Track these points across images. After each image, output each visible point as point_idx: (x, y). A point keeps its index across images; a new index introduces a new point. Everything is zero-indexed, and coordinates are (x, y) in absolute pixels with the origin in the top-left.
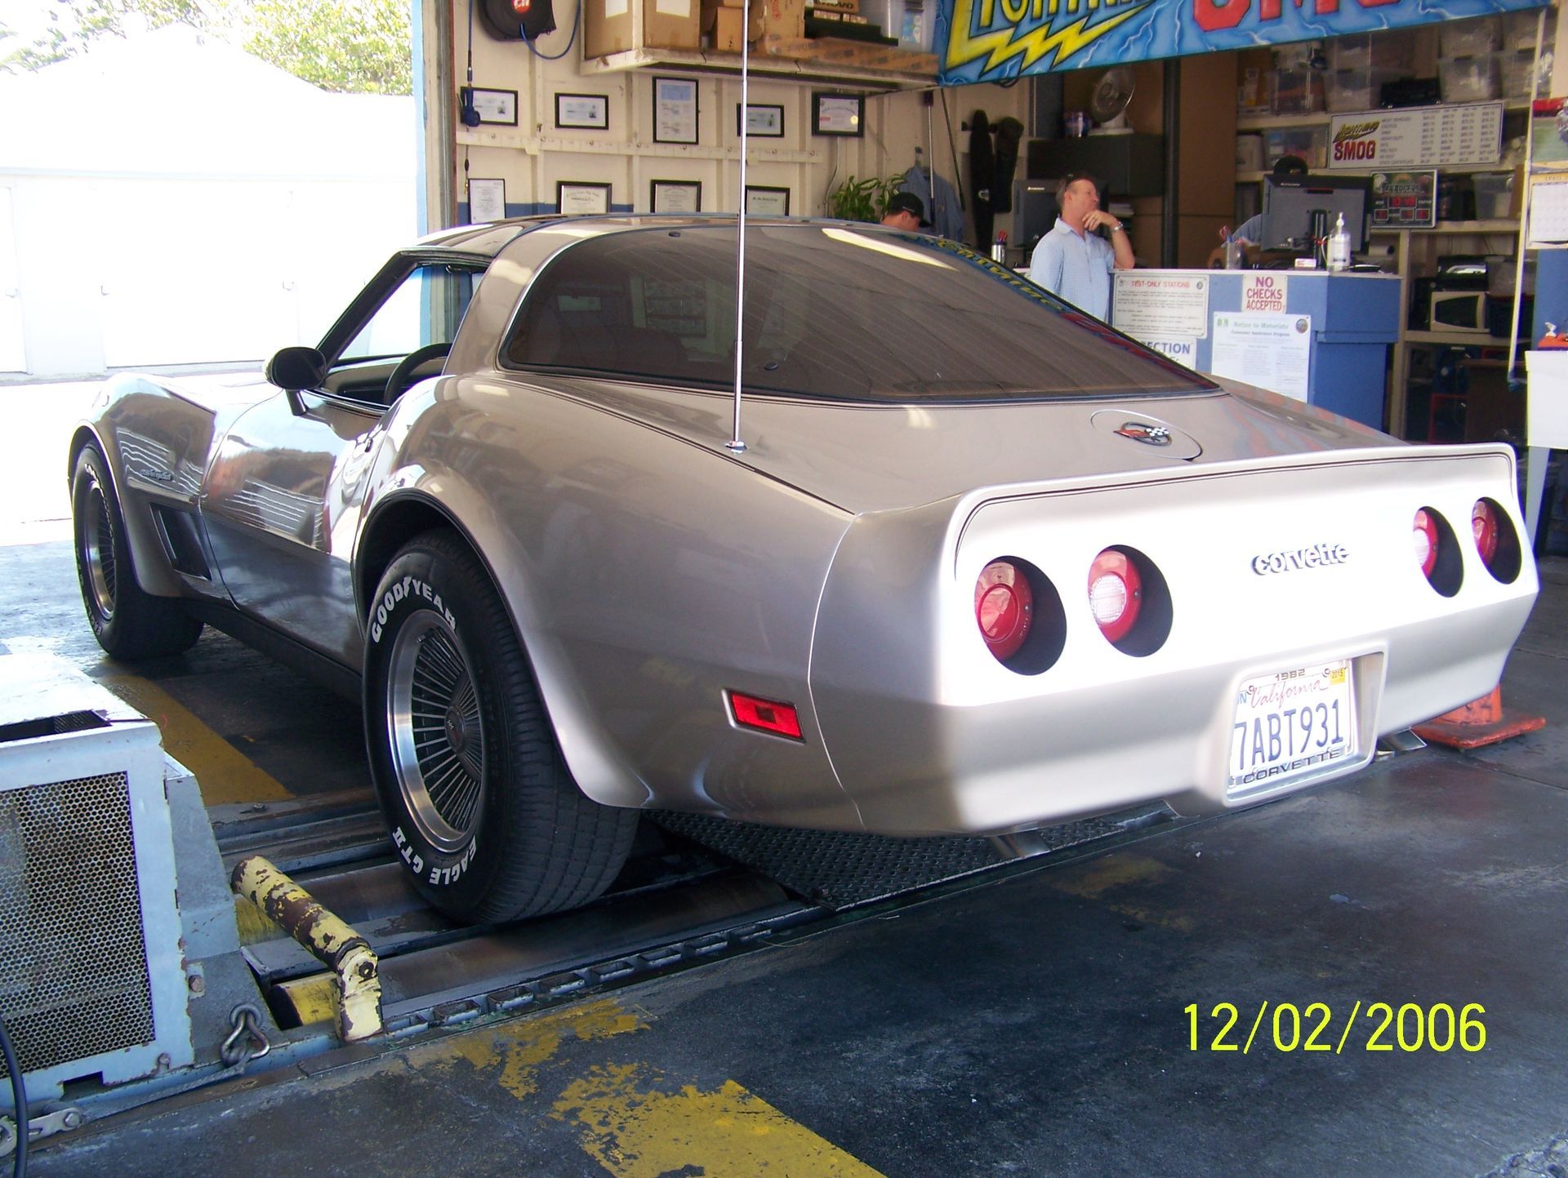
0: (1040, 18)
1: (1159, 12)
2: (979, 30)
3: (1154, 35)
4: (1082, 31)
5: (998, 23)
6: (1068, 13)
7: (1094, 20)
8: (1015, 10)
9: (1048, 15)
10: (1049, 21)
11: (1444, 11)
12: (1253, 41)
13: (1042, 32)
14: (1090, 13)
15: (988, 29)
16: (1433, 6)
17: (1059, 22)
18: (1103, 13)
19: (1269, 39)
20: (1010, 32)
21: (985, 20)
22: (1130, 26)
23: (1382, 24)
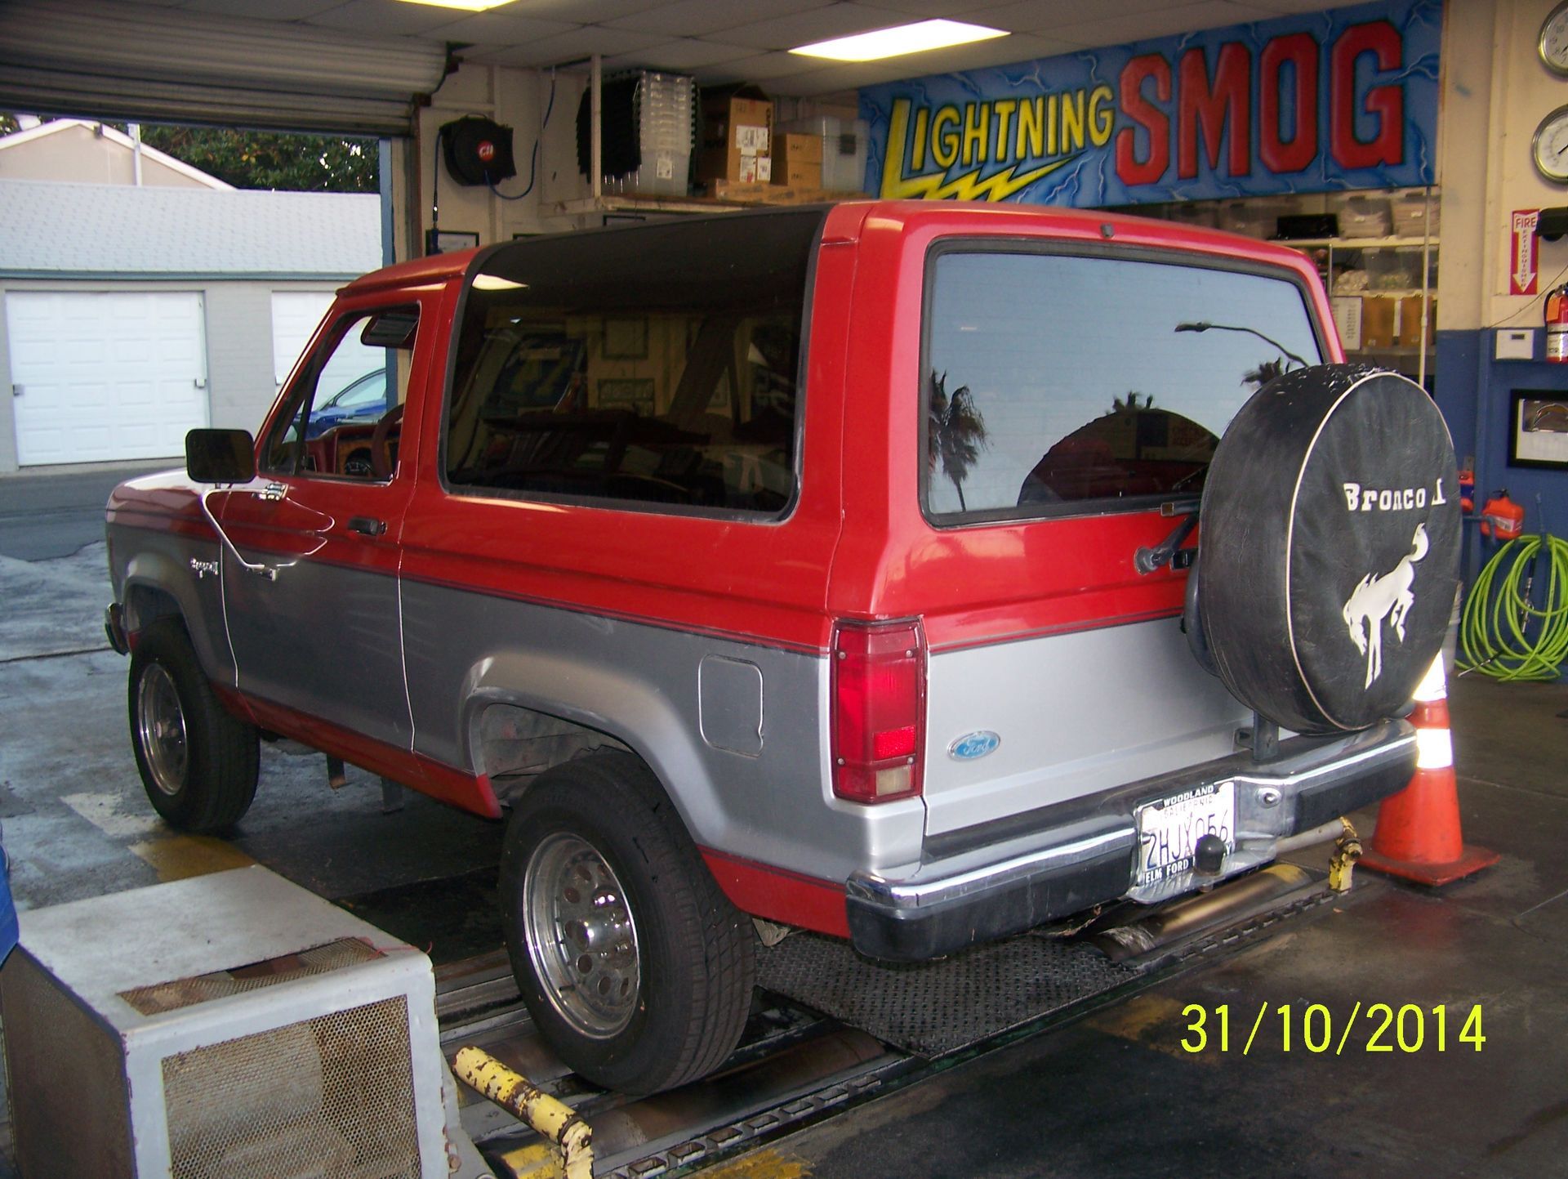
0: (970, 165)
1: (1082, 167)
2: (910, 173)
3: (1079, 189)
4: (1011, 179)
5: (929, 167)
6: (997, 162)
7: (1023, 168)
8: (946, 156)
9: (978, 162)
10: (980, 169)
11: (1343, 181)
12: (1172, 197)
13: (972, 178)
14: (1018, 163)
15: (920, 173)
16: (1334, 176)
17: (988, 170)
18: (1029, 164)
19: (1186, 196)
20: (941, 176)
21: (917, 164)
22: (1057, 177)
23: (1290, 189)
